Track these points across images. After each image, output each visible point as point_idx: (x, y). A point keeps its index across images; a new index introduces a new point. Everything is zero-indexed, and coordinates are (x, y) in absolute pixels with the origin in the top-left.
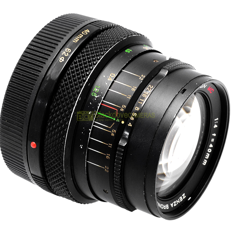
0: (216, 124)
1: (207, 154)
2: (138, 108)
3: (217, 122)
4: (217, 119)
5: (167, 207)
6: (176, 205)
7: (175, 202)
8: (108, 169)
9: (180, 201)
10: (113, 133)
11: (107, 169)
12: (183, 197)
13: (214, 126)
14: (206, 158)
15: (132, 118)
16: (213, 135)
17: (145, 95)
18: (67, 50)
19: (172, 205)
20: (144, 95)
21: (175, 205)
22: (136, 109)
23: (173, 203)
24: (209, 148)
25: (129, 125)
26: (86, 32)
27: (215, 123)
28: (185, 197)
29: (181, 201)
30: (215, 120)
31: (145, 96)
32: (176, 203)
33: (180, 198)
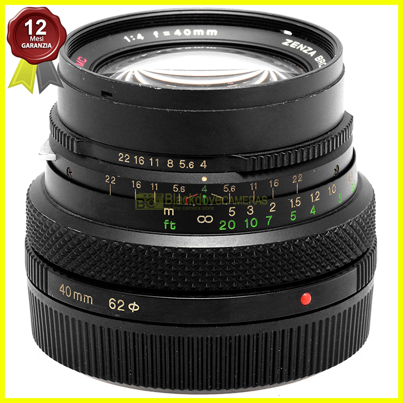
0: (135, 37)
1: (195, 34)
2: (169, 163)
3: (132, 37)
4: (126, 38)
5: (319, 59)
6: (308, 48)
7: (305, 51)
8: (297, 177)
9: (298, 45)
10: (230, 189)
11: (298, 179)
12: (290, 44)
13: (140, 40)
14: (203, 34)
15: (191, 166)
16: (157, 36)
17: (140, 161)
18: (112, 306)
19: (312, 54)
20: (142, 162)
21: (310, 49)
22: (170, 165)
23: (309, 54)
24: (183, 34)
25: (205, 166)
26: (65, 290)
27: (134, 39)
28: (287, 40)
29: (299, 43)
30: (129, 41)
31: (142, 160)
32: (306, 49)
33: (295, 47)
